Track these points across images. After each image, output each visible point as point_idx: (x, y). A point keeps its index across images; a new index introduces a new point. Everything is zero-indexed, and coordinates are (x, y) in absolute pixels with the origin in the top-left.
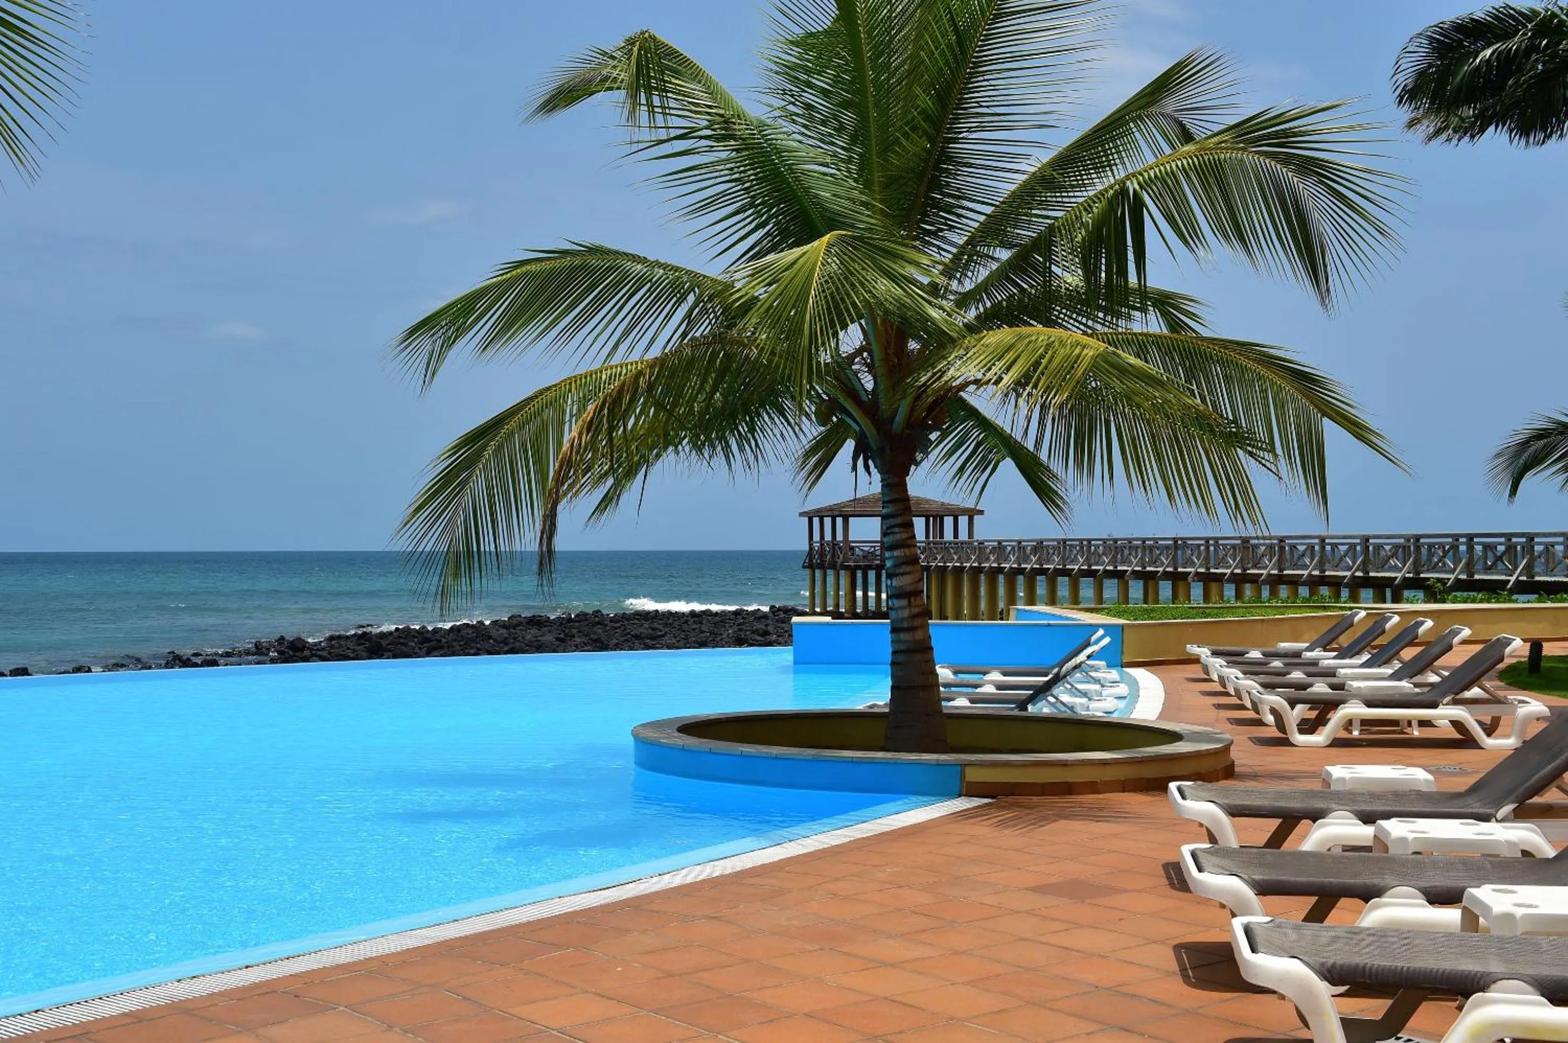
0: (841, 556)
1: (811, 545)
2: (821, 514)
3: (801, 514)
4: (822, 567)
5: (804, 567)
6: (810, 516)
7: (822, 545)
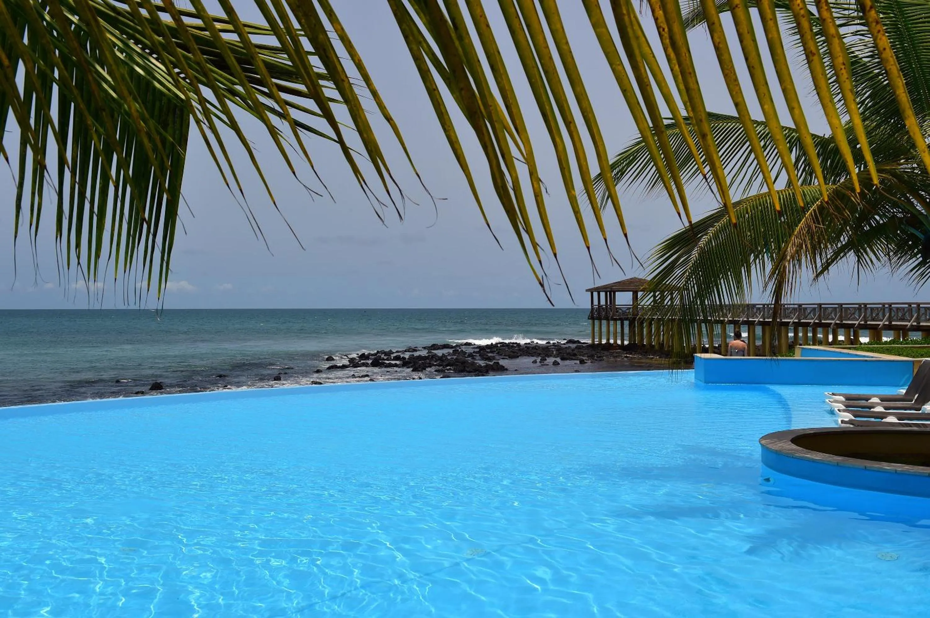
0: (611, 313)
1: (592, 306)
2: (599, 290)
3: (587, 290)
4: (600, 319)
5: (588, 319)
6: (591, 291)
7: (599, 307)
